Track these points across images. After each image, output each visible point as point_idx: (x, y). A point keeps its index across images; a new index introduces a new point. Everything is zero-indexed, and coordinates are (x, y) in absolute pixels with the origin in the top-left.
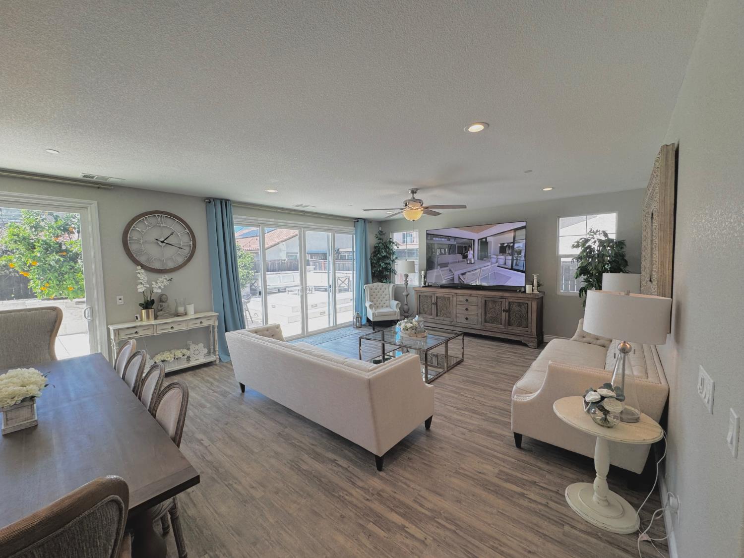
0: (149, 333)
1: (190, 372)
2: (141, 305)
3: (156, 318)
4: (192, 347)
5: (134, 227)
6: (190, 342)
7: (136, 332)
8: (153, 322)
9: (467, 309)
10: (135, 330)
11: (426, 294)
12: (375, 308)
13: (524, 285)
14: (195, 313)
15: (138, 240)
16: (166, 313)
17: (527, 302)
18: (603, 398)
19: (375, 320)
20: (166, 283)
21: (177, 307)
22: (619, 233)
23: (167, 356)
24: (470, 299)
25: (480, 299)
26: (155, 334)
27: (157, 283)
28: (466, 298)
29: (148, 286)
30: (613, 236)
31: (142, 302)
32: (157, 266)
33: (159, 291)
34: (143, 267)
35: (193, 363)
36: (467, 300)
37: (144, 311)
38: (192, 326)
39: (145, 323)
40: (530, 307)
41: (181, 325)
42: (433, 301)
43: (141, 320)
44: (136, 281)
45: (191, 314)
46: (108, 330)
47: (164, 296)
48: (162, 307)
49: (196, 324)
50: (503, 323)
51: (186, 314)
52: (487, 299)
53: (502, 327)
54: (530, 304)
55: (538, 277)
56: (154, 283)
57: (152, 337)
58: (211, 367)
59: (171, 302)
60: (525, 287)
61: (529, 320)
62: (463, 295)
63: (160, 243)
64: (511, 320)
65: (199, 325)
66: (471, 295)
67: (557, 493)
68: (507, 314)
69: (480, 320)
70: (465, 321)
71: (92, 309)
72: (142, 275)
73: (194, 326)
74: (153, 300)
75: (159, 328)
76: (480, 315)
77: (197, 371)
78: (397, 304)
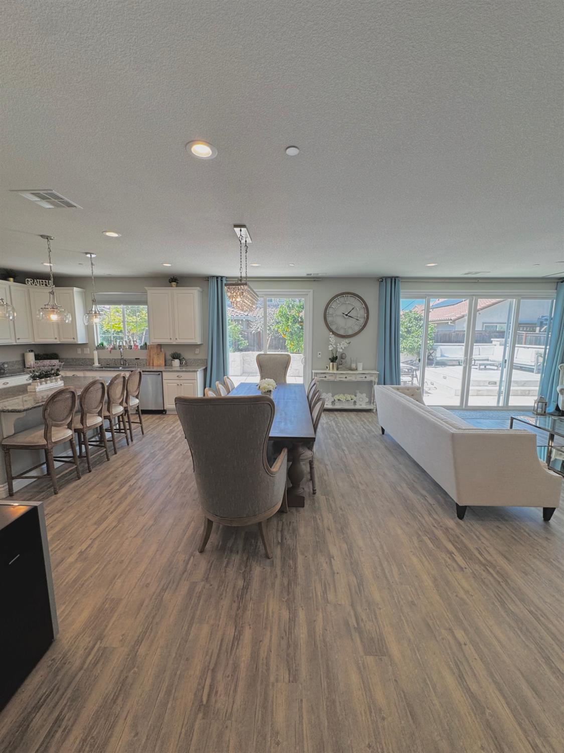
0: (332, 378)
1: (355, 413)
2: (330, 359)
3: (337, 369)
4: (358, 394)
5: (331, 305)
6: (358, 391)
7: (326, 377)
8: (335, 372)
10: (325, 375)
14: (363, 370)
15: (332, 314)
16: (344, 367)
20: (346, 345)
21: (351, 363)
23: (342, 397)
26: (335, 380)
27: (340, 344)
29: (335, 346)
31: (331, 357)
32: (342, 332)
33: (341, 351)
34: (334, 333)
35: (358, 407)
37: (331, 363)
38: (358, 379)
39: (331, 372)
41: (352, 377)
43: (329, 370)
44: (328, 342)
45: (360, 370)
46: (312, 373)
47: (344, 355)
48: (342, 363)
49: (362, 378)
51: (357, 370)
56: (338, 344)
57: (334, 382)
58: (369, 413)
59: (348, 359)
63: (345, 315)
65: (364, 379)
71: (305, 358)
72: (332, 338)
73: (360, 379)
74: (337, 357)
75: (338, 376)
77: (359, 413)
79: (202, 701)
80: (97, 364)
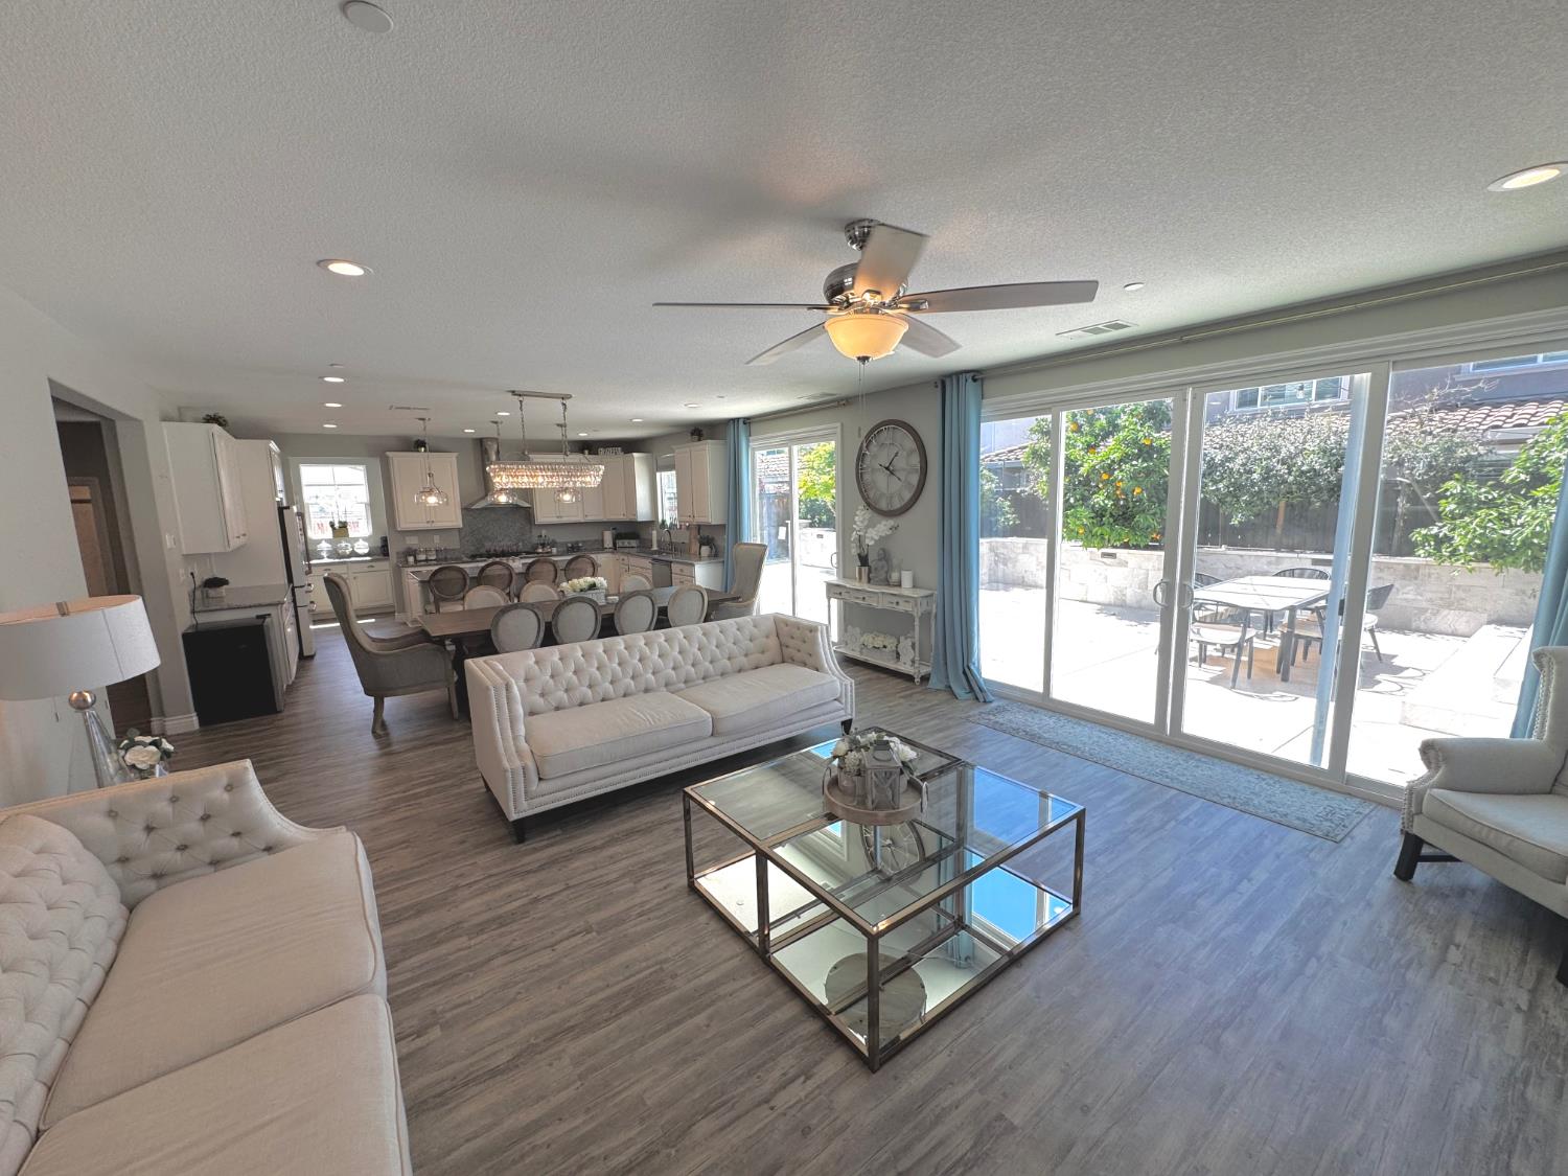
3: (868, 581)
10: (839, 590)
14: (913, 587)
15: (867, 468)
20: (885, 531)
27: (873, 530)
32: (882, 505)
34: (871, 506)
45: (905, 588)
51: (900, 585)
63: (884, 469)
73: (887, 606)
80: (655, 548)
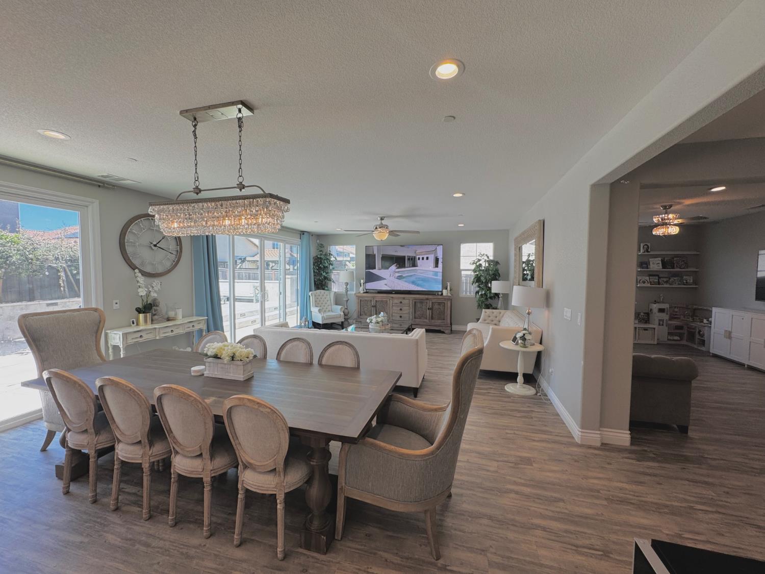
0: (152, 336)
2: (138, 309)
5: (131, 229)
7: (141, 336)
9: (401, 309)
10: (139, 334)
11: (366, 299)
12: (323, 313)
13: (441, 290)
14: (184, 318)
15: (133, 243)
16: (160, 318)
17: (444, 301)
18: (524, 335)
19: (324, 322)
20: (159, 287)
22: (495, 256)
24: (404, 301)
25: (411, 301)
26: (157, 338)
27: (152, 287)
28: (400, 301)
29: (146, 289)
30: (491, 258)
31: (139, 306)
32: (149, 269)
34: (140, 271)
36: (401, 302)
37: (141, 316)
38: (186, 329)
40: (446, 305)
41: (178, 329)
42: (373, 304)
43: (142, 325)
45: (182, 319)
47: (157, 300)
48: (157, 312)
49: (189, 327)
50: (428, 318)
51: (176, 319)
52: (416, 301)
53: (427, 321)
54: (446, 302)
55: (450, 284)
56: (150, 287)
57: (156, 341)
60: (442, 291)
61: (446, 314)
62: (398, 298)
63: (153, 246)
64: (433, 315)
65: (191, 328)
66: (404, 298)
67: (502, 389)
68: (431, 311)
69: (411, 317)
70: (400, 319)
72: (140, 279)
73: (188, 330)
75: (161, 331)
76: (410, 313)
78: (342, 308)
79: (602, 555)
